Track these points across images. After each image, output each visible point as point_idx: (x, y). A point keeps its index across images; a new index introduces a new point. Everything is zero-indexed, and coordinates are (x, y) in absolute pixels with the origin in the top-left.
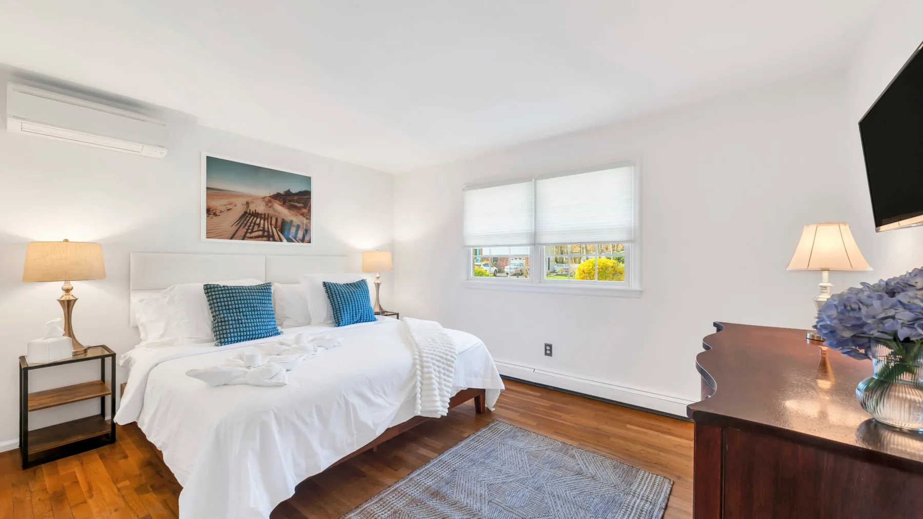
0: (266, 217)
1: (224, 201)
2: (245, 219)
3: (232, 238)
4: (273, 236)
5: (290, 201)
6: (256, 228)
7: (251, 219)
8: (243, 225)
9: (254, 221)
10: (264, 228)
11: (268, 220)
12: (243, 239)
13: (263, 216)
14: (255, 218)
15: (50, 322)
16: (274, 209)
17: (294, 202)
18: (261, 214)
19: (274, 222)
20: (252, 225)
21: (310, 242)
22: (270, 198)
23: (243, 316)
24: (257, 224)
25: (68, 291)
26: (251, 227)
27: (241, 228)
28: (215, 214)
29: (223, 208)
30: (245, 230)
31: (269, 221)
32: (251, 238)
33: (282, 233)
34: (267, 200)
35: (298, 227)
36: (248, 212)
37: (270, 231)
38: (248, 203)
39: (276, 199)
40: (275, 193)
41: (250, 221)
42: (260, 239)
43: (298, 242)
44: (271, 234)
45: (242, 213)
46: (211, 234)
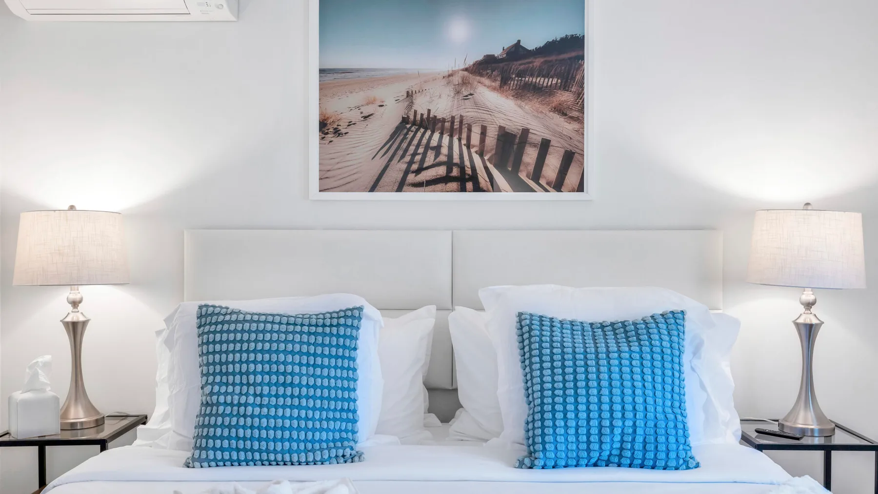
0: (457, 125)
1: (355, 98)
2: (405, 138)
3: (372, 189)
4: (474, 178)
5: (520, 74)
6: (430, 159)
7: (419, 134)
8: (400, 152)
9: (424, 141)
10: (450, 156)
11: (460, 133)
12: (400, 189)
13: (447, 125)
14: (429, 133)
15: (35, 361)
16: (476, 104)
17: (532, 75)
18: (443, 121)
19: (475, 139)
20: (421, 150)
21: (580, 188)
22: (466, 73)
23: (255, 395)
24: (433, 148)
25: (75, 304)
26: (418, 158)
27: (397, 158)
28: (337, 133)
29: (355, 116)
30: (404, 166)
31: (464, 135)
32: (418, 185)
33: (500, 166)
34: (457, 79)
35: (545, 146)
36: (412, 117)
37: (467, 163)
38: (409, 95)
39: (481, 75)
40: (480, 58)
41: (415, 142)
42: (440, 186)
43: (546, 191)
44: (469, 171)
45: (397, 121)
46: (328, 181)
